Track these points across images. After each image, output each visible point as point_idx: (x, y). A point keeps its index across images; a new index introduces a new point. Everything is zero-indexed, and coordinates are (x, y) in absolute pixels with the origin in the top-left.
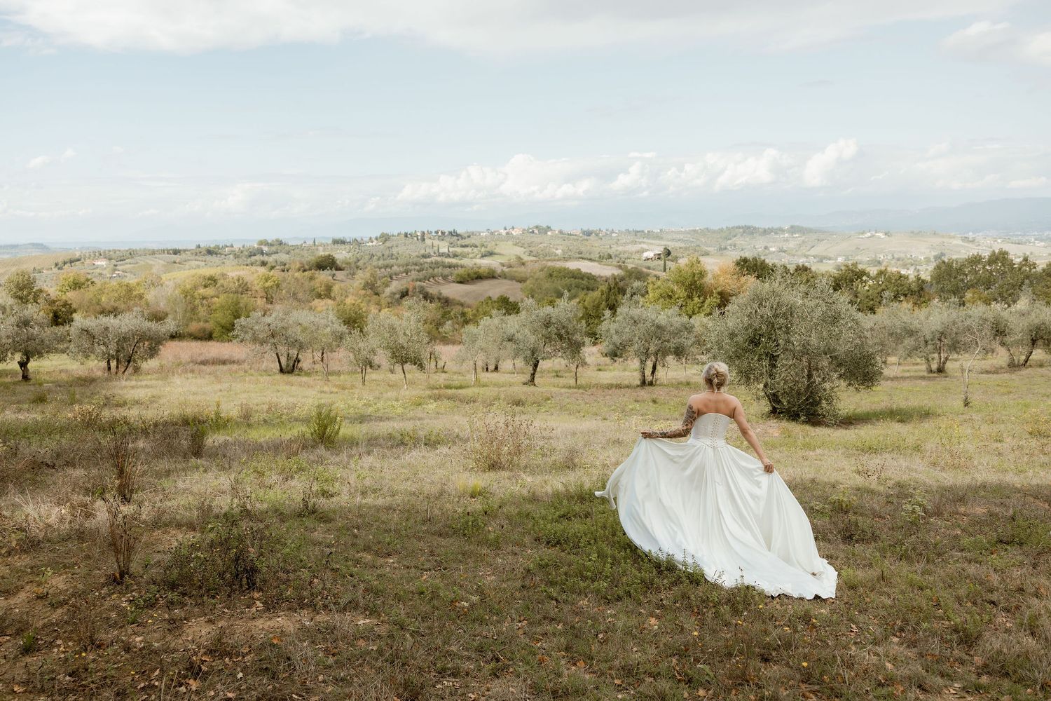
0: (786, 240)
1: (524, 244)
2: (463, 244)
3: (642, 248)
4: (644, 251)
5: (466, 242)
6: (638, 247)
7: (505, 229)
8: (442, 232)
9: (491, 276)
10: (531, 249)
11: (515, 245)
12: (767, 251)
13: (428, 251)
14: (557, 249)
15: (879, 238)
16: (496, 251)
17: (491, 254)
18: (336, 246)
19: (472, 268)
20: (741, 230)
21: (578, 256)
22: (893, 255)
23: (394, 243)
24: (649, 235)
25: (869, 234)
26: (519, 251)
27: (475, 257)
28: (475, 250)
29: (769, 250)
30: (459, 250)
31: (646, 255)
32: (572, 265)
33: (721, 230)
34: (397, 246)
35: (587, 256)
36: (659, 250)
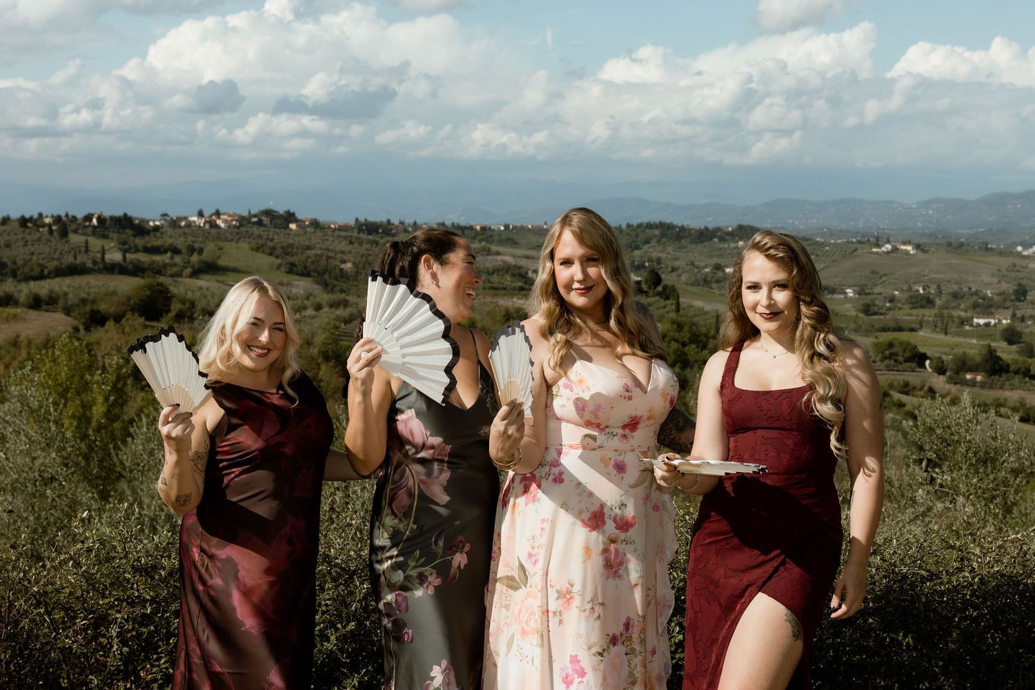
1: (274, 248)
2: (149, 245)
3: (505, 262)
5: (155, 240)
8: (100, 219)
10: (290, 259)
11: (257, 249)
12: (720, 274)
13: (79, 260)
14: (344, 262)
15: (907, 252)
20: (657, 232)
22: (939, 287)
25: (889, 247)
28: (178, 259)
29: (724, 271)
30: (144, 258)
34: (7, 246)
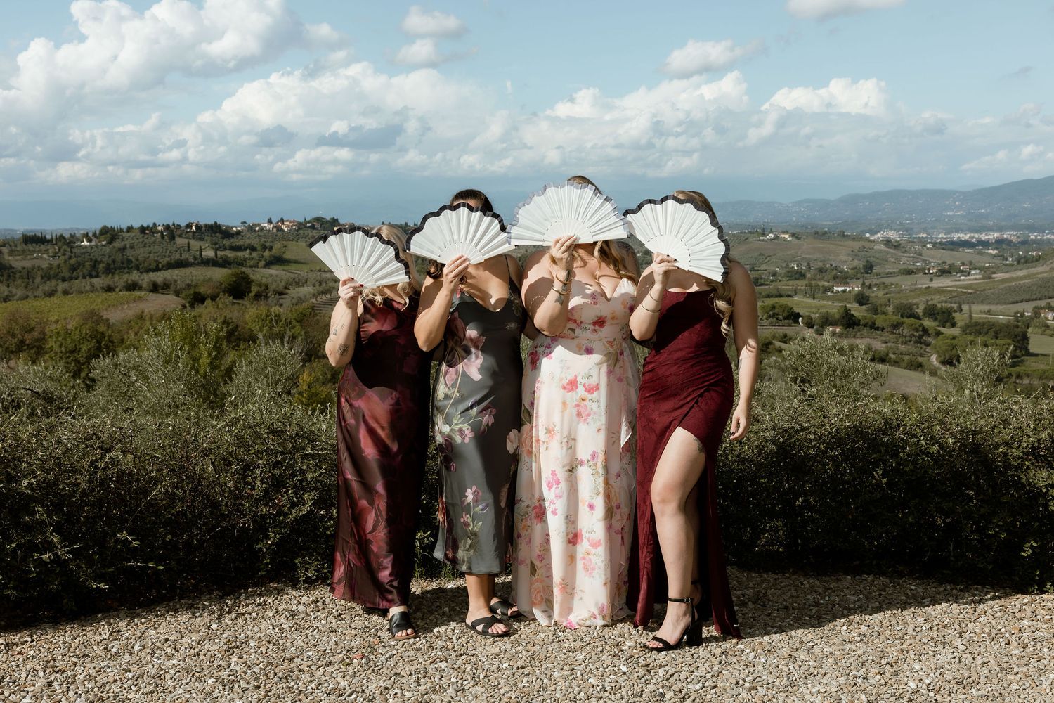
8: (197, 226)
13: (184, 257)
15: (785, 239)
16: (287, 256)
18: (30, 247)
23: (128, 243)
25: (772, 235)
34: (132, 247)
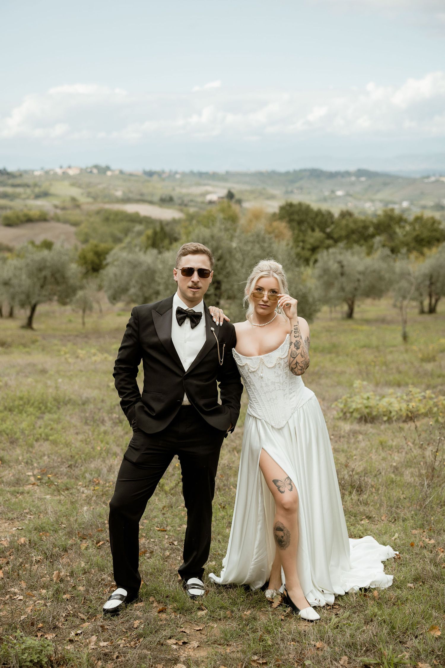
0: (353, 184)
1: (81, 184)
2: (15, 183)
3: (205, 190)
4: (208, 193)
5: (18, 181)
6: (202, 189)
7: (61, 167)
9: (43, 218)
10: (89, 190)
11: (72, 185)
14: (117, 190)
16: (50, 191)
17: (45, 194)
19: (22, 210)
21: (139, 197)
24: (214, 177)
25: (433, 179)
26: (75, 192)
27: (28, 198)
28: (28, 191)
31: (209, 197)
32: (131, 208)
33: (287, 173)
35: (149, 198)
36: (223, 192)
